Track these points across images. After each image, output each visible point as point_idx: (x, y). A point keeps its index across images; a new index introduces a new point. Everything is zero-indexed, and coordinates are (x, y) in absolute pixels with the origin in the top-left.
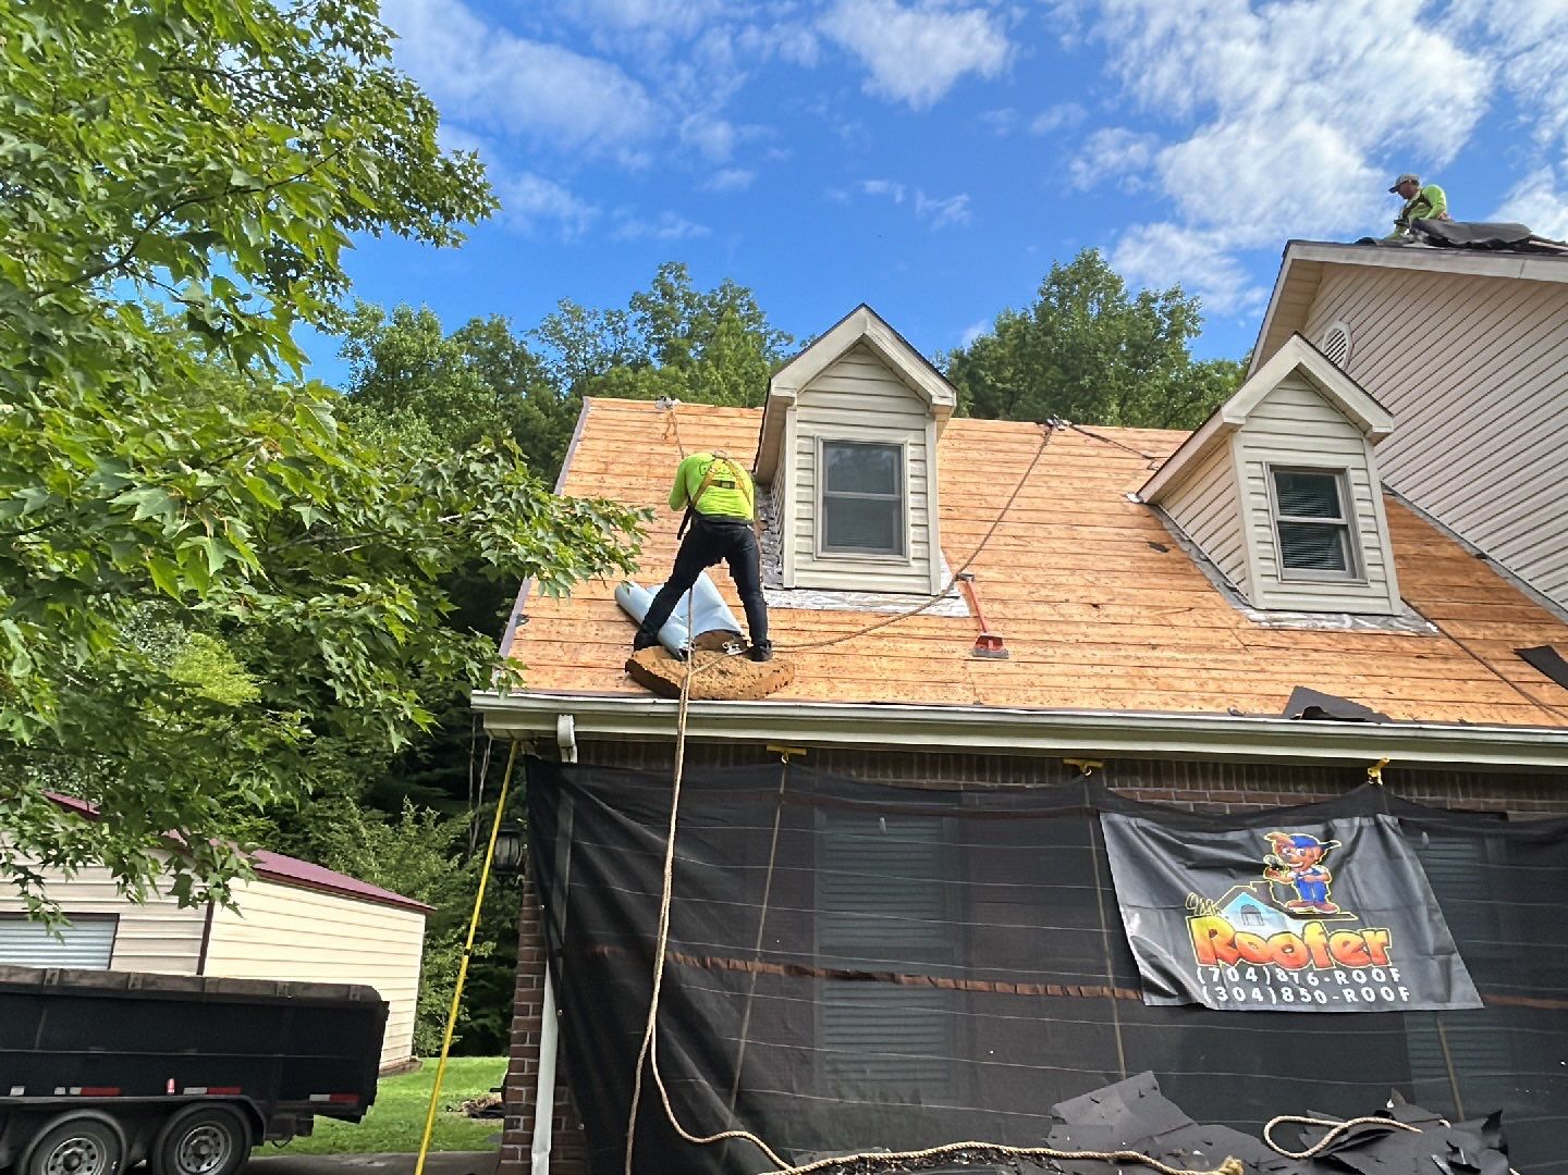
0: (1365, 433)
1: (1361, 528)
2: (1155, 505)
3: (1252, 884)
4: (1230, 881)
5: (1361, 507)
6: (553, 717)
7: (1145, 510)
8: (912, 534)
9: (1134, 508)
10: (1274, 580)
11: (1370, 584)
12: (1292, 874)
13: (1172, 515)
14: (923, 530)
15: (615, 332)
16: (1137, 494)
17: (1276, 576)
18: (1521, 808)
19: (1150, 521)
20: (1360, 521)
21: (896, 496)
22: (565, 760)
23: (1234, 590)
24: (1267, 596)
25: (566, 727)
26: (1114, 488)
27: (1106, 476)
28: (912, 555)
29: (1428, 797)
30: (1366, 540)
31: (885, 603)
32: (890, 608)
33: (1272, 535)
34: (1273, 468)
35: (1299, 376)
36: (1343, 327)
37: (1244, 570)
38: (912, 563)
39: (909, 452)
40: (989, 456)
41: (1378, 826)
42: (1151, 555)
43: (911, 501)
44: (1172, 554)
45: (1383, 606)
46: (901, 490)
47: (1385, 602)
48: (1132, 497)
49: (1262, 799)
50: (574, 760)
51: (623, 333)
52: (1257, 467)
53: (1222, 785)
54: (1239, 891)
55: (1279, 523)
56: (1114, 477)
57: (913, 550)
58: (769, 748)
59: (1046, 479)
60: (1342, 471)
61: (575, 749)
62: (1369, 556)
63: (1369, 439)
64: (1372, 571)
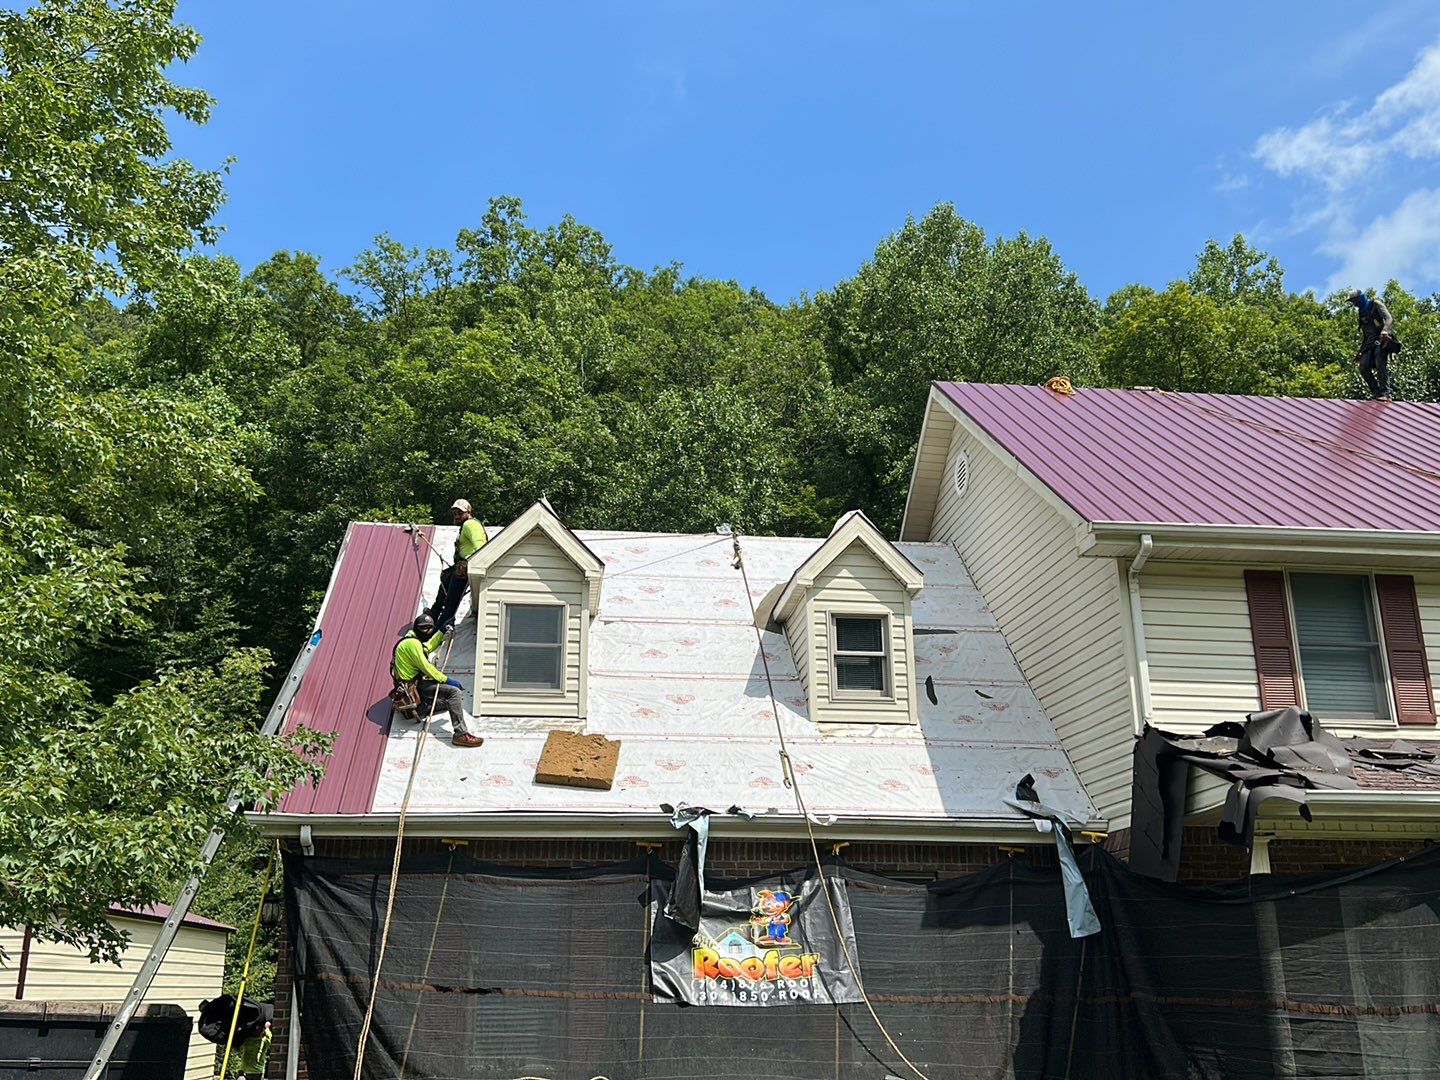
0: (903, 586)
1: (895, 660)
3: (742, 926)
4: (728, 924)
5: (895, 643)
6: (298, 827)
8: (568, 672)
10: (827, 700)
11: (897, 702)
12: (769, 920)
14: (576, 669)
15: (437, 273)
16: (772, 613)
17: (828, 697)
18: (948, 868)
20: (894, 653)
21: (557, 645)
22: (306, 854)
23: (804, 704)
24: (822, 711)
25: (306, 833)
28: (567, 689)
29: (884, 863)
30: (896, 668)
31: (544, 726)
33: (831, 666)
34: (833, 615)
35: (857, 546)
36: (965, 460)
38: (567, 694)
39: (569, 611)
41: (830, 886)
43: (569, 647)
45: (905, 718)
46: (561, 641)
47: (905, 715)
49: (771, 865)
50: (312, 854)
51: (447, 275)
52: (823, 615)
53: (746, 856)
54: (731, 931)
55: (836, 657)
57: (568, 684)
58: (443, 841)
60: (886, 616)
61: (312, 846)
62: (896, 680)
63: (906, 593)
64: (898, 692)
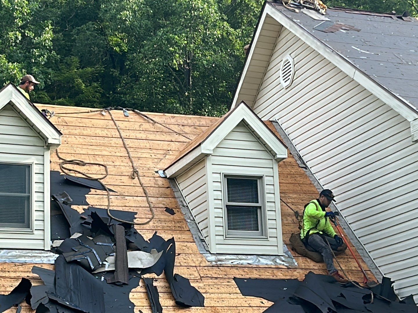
0: (274, 156)
1: (267, 209)
2: (173, 180)
5: (268, 197)
7: (166, 183)
8: (35, 215)
9: (160, 182)
10: (221, 238)
11: (269, 239)
13: (181, 187)
14: (41, 213)
16: (164, 171)
17: (223, 235)
19: (168, 191)
20: (268, 204)
21: (26, 194)
23: (203, 241)
24: (218, 246)
26: (152, 165)
27: (148, 156)
28: (35, 228)
30: (269, 215)
31: (20, 256)
32: (23, 259)
33: (222, 212)
34: (225, 176)
35: (243, 124)
36: (291, 60)
37: (208, 231)
38: (35, 232)
39: (35, 169)
40: (81, 140)
42: (165, 217)
43: (36, 196)
44: (176, 217)
45: (274, 251)
46: (30, 191)
47: (276, 248)
48: (161, 172)
52: (218, 175)
55: (227, 206)
56: (153, 157)
57: (36, 225)
59: (114, 158)
60: (261, 177)
62: (269, 224)
63: (275, 160)
64: (271, 232)
